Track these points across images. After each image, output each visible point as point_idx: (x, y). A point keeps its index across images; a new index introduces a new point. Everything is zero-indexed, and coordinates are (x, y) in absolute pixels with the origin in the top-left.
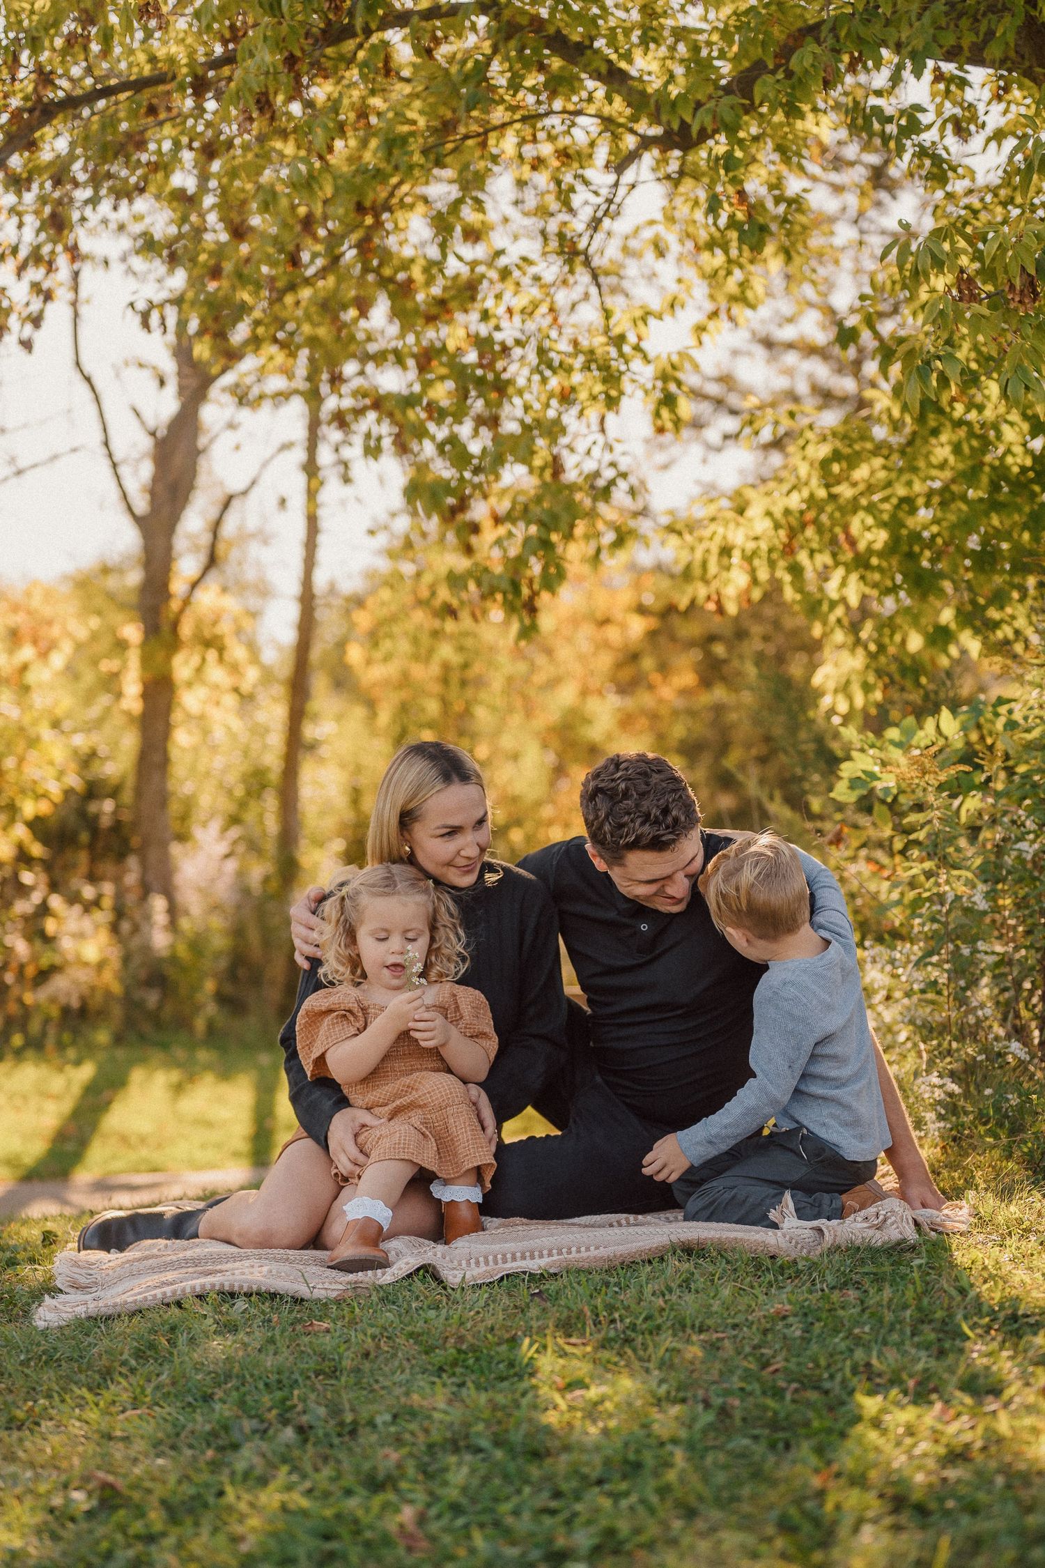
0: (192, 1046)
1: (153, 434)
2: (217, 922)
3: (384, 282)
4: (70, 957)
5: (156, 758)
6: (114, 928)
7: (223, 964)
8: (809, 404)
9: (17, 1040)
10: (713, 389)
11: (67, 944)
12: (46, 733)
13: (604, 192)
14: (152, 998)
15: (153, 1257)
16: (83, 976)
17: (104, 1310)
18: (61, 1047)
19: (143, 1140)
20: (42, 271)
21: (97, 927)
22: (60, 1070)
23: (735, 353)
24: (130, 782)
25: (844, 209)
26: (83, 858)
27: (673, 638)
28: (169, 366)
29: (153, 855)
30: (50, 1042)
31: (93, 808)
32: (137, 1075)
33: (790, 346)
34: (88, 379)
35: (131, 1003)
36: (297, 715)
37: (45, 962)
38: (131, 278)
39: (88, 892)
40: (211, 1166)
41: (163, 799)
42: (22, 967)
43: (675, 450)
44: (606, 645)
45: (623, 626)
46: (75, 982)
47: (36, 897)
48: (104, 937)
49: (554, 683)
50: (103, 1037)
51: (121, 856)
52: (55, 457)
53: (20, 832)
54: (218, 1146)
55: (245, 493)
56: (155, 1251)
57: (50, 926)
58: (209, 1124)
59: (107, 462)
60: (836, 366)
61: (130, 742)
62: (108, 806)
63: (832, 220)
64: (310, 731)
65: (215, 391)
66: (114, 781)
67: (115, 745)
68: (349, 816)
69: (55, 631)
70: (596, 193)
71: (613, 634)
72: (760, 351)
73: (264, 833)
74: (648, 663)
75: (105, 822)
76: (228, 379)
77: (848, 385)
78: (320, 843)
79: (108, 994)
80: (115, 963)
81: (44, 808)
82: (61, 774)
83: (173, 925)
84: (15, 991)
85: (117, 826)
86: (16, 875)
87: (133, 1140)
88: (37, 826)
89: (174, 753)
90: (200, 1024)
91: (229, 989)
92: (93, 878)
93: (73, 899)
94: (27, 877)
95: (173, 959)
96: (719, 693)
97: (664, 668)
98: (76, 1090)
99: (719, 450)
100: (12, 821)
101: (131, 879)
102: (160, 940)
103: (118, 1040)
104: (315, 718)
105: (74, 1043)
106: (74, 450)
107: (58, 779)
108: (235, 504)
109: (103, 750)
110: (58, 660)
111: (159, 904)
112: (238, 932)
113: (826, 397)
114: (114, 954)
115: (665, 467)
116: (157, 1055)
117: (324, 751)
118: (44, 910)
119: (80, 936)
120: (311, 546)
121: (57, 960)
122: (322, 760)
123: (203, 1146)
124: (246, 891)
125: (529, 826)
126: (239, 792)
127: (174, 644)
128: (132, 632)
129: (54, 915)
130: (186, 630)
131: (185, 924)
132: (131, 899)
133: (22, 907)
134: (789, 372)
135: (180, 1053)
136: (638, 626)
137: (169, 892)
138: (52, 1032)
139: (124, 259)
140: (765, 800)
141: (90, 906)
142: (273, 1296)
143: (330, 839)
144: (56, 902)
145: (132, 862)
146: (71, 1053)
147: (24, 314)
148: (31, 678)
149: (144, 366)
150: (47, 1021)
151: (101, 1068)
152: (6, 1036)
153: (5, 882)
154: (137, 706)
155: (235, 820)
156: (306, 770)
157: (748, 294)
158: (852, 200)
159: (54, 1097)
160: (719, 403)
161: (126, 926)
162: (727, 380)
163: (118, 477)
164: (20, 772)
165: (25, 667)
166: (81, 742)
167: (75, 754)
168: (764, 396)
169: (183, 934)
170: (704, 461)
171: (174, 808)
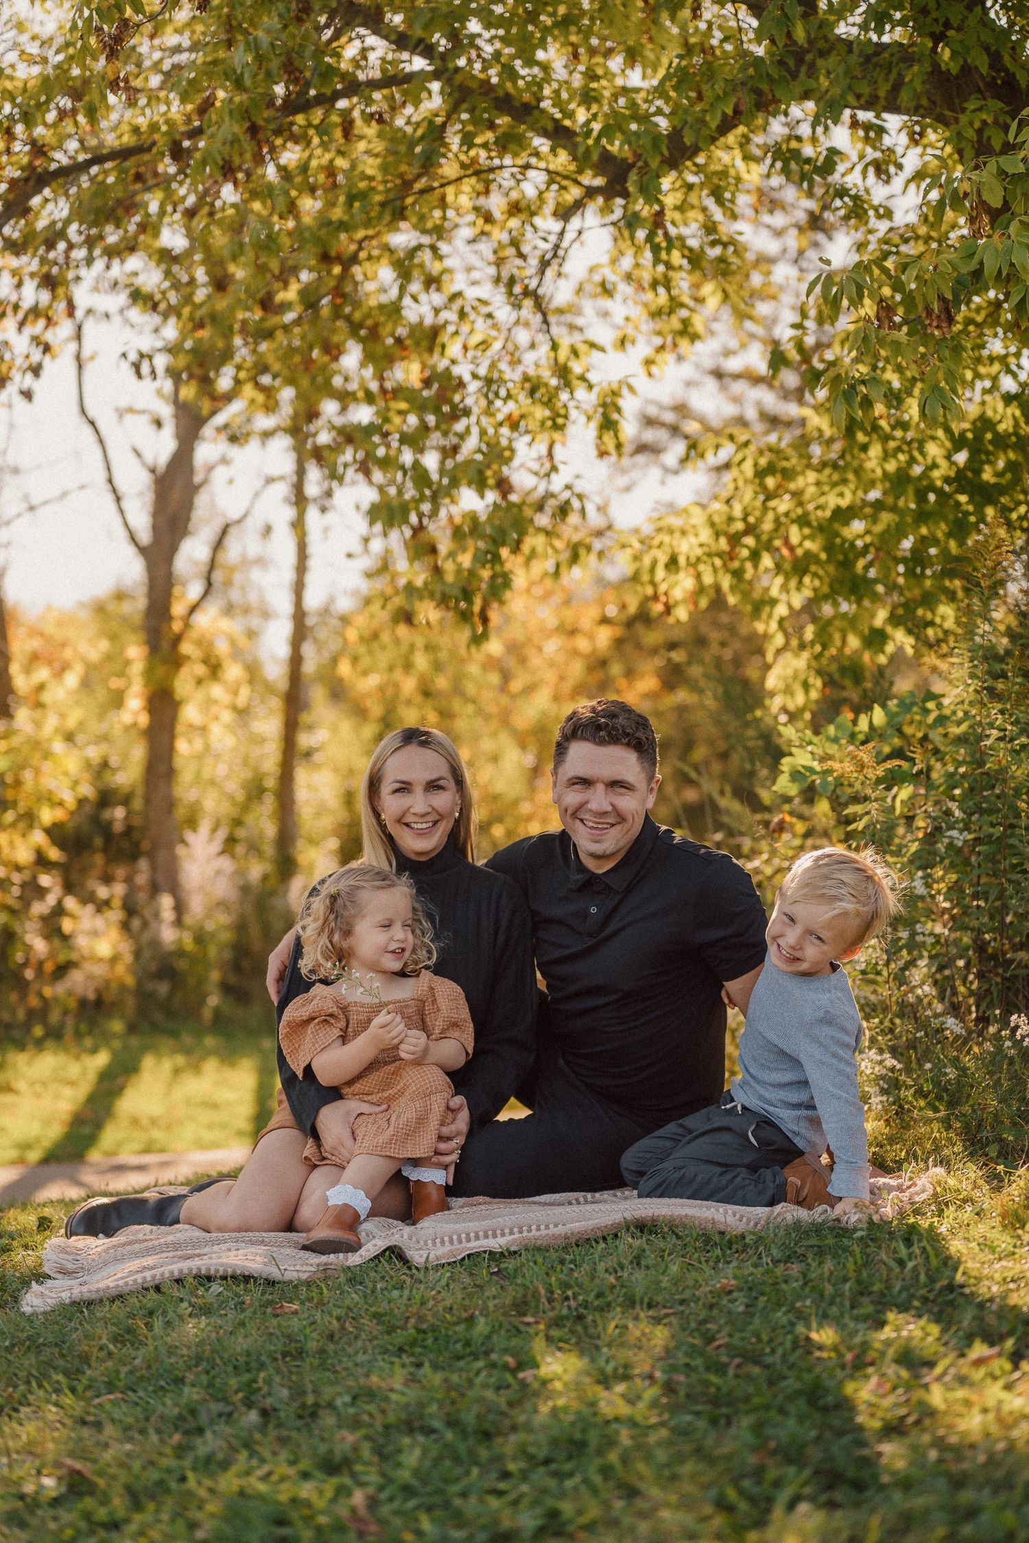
0: (199, 1033)
1: (153, 471)
2: (223, 919)
3: (354, 328)
4: (86, 952)
5: (162, 768)
6: (125, 926)
7: (228, 955)
8: (758, 427)
9: (38, 1031)
10: (669, 417)
11: (82, 942)
12: (58, 746)
13: (553, 238)
14: (163, 988)
15: (136, 1242)
16: (99, 970)
17: (87, 1296)
18: (78, 1036)
19: (154, 1122)
20: (41, 323)
21: (108, 925)
22: (77, 1058)
23: (689, 384)
24: (140, 791)
25: (785, 251)
26: (99, 859)
27: (638, 646)
28: (166, 411)
29: (161, 856)
30: (69, 1032)
31: (106, 814)
32: (148, 1062)
33: (737, 377)
34: (92, 423)
35: (144, 996)
36: (291, 727)
37: (62, 958)
38: (128, 330)
39: (102, 892)
40: (216, 1145)
41: (170, 804)
43: (635, 474)
44: (575, 653)
45: (591, 637)
46: (90, 977)
47: (51, 900)
48: (114, 934)
49: (530, 689)
50: (117, 1026)
51: (132, 859)
52: (64, 495)
53: (39, 837)
54: (223, 1126)
55: (239, 522)
56: (140, 1236)
57: (67, 925)
58: (214, 1106)
60: (781, 393)
61: (138, 753)
62: (119, 813)
63: (772, 261)
64: (305, 740)
65: (208, 431)
66: (126, 790)
67: (125, 756)
68: (343, 815)
69: (68, 654)
70: (545, 240)
71: (583, 644)
72: (711, 384)
73: (261, 836)
74: (616, 669)
75: (118, 827)
76: (220, 419)
77: (792, 410)
78: (313, 842)
79: (123, 988)
80: (128, 958)
81: (59, 815)
82: (76, 783)
83: (178, 923)
84: (34, 987)
85: (129, 830)
86: (35, 878)
87: (145, 1122)
88: (54, 832)
89: (178, 762)
90: (207, 1014)
91: (233, 979)
92: (107, 879)
93: (88, 898)
94: (45, 880)
95: (180, 953)
96: (682, 696)
97: (630, 673)
98: (92, 1076)
99: (676, 472)
100: (30, 828)
101: (142, 879)
102: (168, 935)
103: (132, 1028)
104: (310, 728)
105: (90, 1032)
106: (82, 487)
107: (73, 788)
108: (233, 532)
109: (114, 761)
110: (72, 679)
111: (166, 902)
112: (241, 927)
113: (773, 421)
114: (126, 949)
115: (628, 489)
116: (166, 1043)
117: (318, 757)
118: (59, 911)
119: (95, 934)
120: (301, 567)
121: (74, 956)
122: (317, 767)
123: (210, 1127)
124: (245, 889)
125: (509, 821)
126: (240, 796)
127: (176, 661)
128: (136, 652)
129: (70, 915)
130: (186, 648)
131: (188, 920)
132: (142, 897)
133: (39, 908)
134: (737, 400)
135: (187, 1039)
136: (604, 636)
137: (175, 889)
138: (70, 1022)
139: (122, 311)
140: (716, 796)
141: (102, 906)
142: (247, 1278)
143: (324, 838)
144: (70, 903)
145: (143, 864)
146: (88, 1042)
147: (26, 365)
148: (46, 697)
149: (142, 412)
150: (66, 1012)
151: (115, 1055)
152: (27, 1027)
153: (23, 885)
154: (144, 720)
155: (237, 822)
156: (302, 775)
157: (690, 330)
158: (792, 241)
159: (72, 1083)
160: (675, 430)
161: (136, 923)
162: (682, 409)
163: (121, 511)
164: (37, 783)
165: (41, 687)
166: (94, 753)
167: (88, 764)
168: (716, 423)
169: (189, 928)
170: (663, 483)
171: (180, 812)
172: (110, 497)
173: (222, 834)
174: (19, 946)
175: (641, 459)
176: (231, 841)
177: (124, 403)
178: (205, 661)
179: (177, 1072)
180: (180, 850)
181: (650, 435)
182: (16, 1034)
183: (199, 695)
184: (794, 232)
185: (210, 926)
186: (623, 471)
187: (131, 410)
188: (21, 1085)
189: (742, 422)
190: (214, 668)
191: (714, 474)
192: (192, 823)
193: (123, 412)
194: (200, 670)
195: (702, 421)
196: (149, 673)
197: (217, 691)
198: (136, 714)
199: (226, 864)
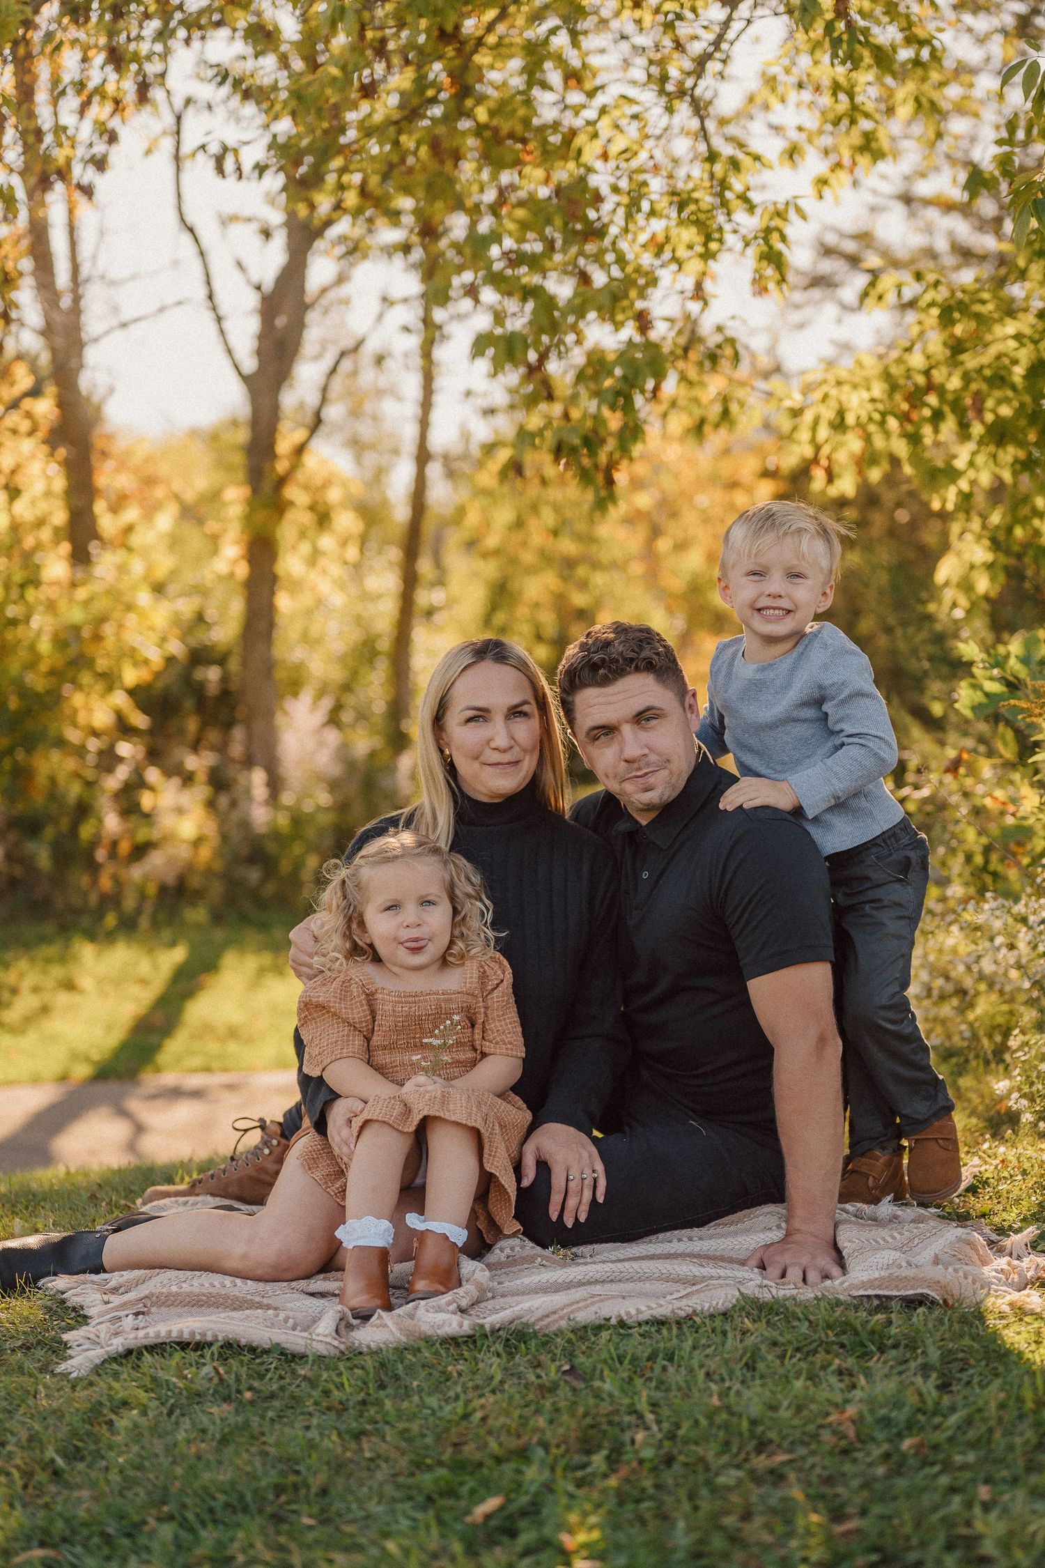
1: (258, 288)
2: (323, 798)
4: (168, 832)
5: (262, 626)
6: (211, 804)
8: (949, 260)
9: (111, 920)
10: (850, 246)
11: (165, 820)
12: (144, 598)
14: (253, 875)
16: (184, 853)
18: (155, 925)
19: (232, 1032)
21: (193, 802)
22: (151, 951)
23: (873, 209)
24: (237, 650)
25: (988, 60)
26: (192, 725)
28: (276, 217)
29: (259, 725)
30: (144, 922)
31: (199, 674)
32: (230, 960)
33: (927, 202)
34: (191, 230)
35: (231, 881)
36: (410, 581)
37: (140, 838)
38: (228, 118)
39: (193, 762)
41: (269, 667)
42: (114, 844)
43: (808, 312)
44: (732, 506)
45: (750, 490)
46: (172, 860)
47: (127, 771)
48: (199, 812)
51: (228, 725)
52: (162, 310)
53: (120, 699)
55: (355, 350)
57: (146, 800)
59: (212, 315)
60: (977, 224)
61: (237, 607)
62: (212, 674)
63: (974, 71)
64: (424, 597)
65: (321, 244)
66: (223, 647)
67: (224, 608)
69: (160, 491)
71: (741, 499)
72: (899, 209)
73: (371, 704)
75: (213, 689)
77: (989, 243)
79: (208, 873)
80: (214, 840)
81: (143, 675)
82: (164, 639)
83: (273, 801)
84: (108, 870)
85: (226, 696)
86: (112, 748)
87: (222, 1031)
88: (139, 694)
89: (281, 620)
92: (195, 747)
93: (174, 770)
94: (124, 749)
95: (275, 835)
98: (164, 975)
99: (854, 310)
100: (110, 689)
101: (236, 749)
102: (260, 816)
103: (217, 918)
104: (431, 584)
105: (169, 923)
106: (179, 303)
107: (160, 646)
109: (211, 614)
110: (165, 520)
111: (258, 778)
112: (342, 807)
113: (966, 254)
114: (211, 829)
115: (801, 326)
116: (253, 937)
117: (437, 618)
119: (180, 811)
120: (426, 404)
121: (155, 834)
122: (439, 629)
124: (350, 765)
127: (279, 507)
128: (235, 496)
129: (152, 789)
130: (292, 492)
131: (287, 798)
132: (232, 771)
134: (929, 229)
135: (278, 933)
136: (765, 491)
137: (270, 763)
138: (148, 908)
141: (188, 779)
144: (153, 775)
145: (238, 733)
146: (166, 934)
148: (136, 540)
149: (249, 220)
150: (142, 897)
151: (193, 948)
152: (99, 915)
153: (101, 753)
154: (242, 570)
155: (347, 688)
156: (421, 636)
157: (874, 145)
158: (997, 49)
159: (143, 982)
160: (854, 261)
161: (223, 801)
162: (865, 238)
163: (222, 332)
164: (119, 639)
165: (129, 529)
166: (186, 607)
167: (177, 620)
168: (902, 254)
169: (287, 808)
170: (839, 321)
171: (280, 674)
172: (208, 317)
173: (327, 703)
174: (93, 821)
175: (816, 293)
176: (337, 708)
177: (229, 209)
178: (312, 508)
179: (262, 971)
180: (280, 719)
181: (828, 266)
182: (86, 921)
183: (305, 548)
184: (999, 38)
185: (308, 807)
186: (797, 307)
187: (234, 218)
188: (86, 982)
189: (931, 254)
190: (323, 518)
191: (897, 313)
192: (295, 687)
193: (227, 220)
194: (306, 518)
195: (885, 254)
196: (248, 519)
197: (327, 542)
198: (235, 562)
199: (333, 737)
